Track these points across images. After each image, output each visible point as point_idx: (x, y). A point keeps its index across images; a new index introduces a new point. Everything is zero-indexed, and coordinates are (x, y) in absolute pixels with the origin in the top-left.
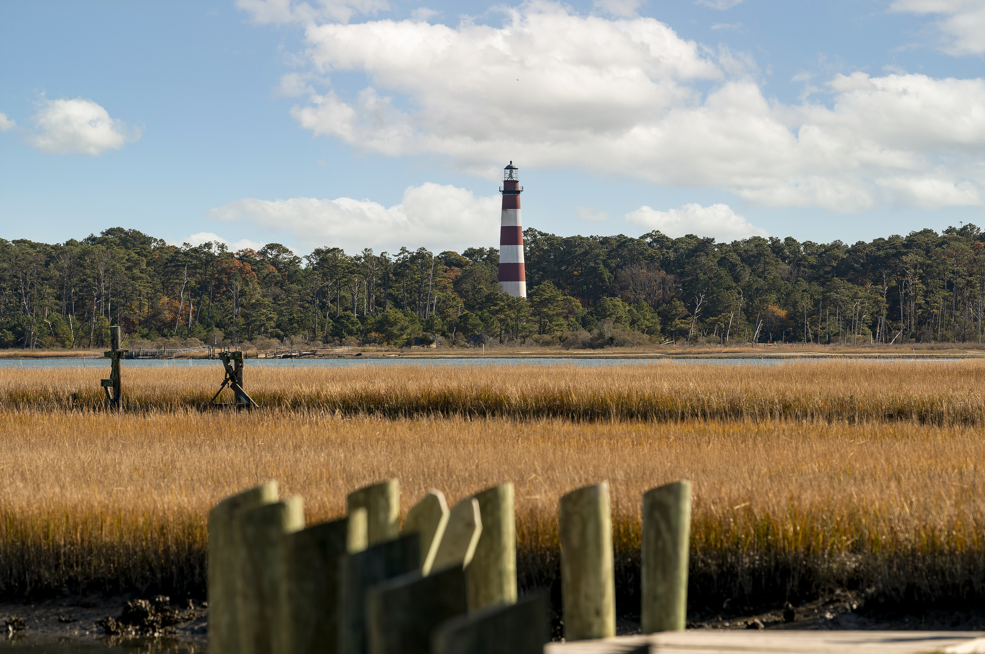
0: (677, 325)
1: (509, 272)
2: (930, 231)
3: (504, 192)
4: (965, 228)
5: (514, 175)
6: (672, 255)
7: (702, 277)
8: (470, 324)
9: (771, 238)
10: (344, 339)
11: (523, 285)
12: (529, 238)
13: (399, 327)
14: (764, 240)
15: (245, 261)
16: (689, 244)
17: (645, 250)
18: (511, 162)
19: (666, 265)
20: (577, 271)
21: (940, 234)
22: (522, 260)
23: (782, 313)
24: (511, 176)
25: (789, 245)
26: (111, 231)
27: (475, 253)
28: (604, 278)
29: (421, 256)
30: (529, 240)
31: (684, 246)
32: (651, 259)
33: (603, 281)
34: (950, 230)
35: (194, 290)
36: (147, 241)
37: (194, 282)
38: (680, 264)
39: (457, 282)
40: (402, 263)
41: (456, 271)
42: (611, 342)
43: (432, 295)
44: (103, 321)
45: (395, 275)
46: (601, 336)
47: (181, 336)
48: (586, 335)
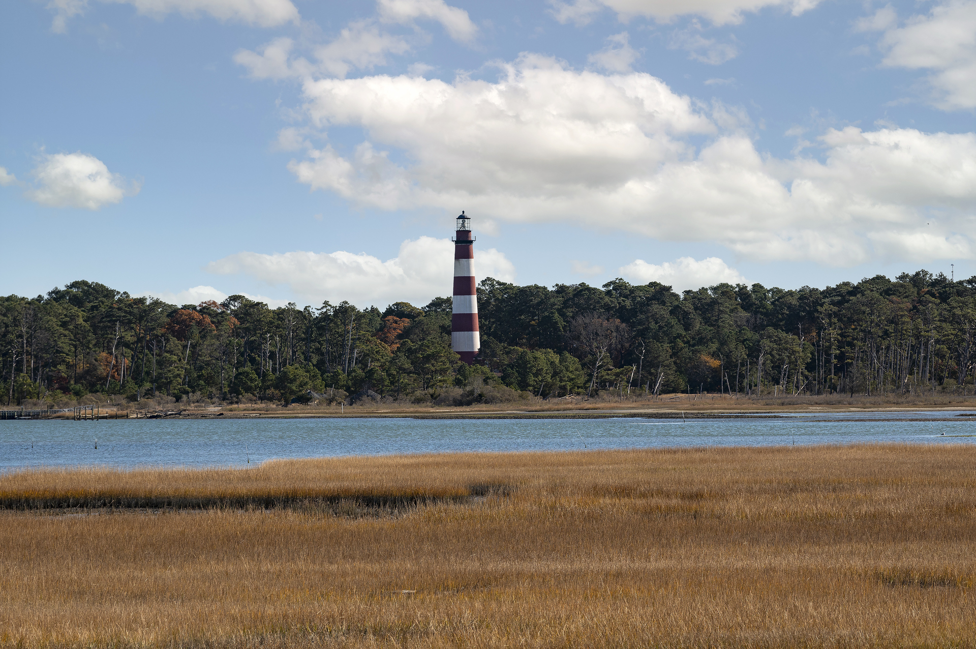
0: (602, 376)
1: (463, 322)
2: (883, 278)
3: (456, 242)
4: (918, 274)
5: (466, 225)
6: (628, 303)
7: (653, 325)
8: (375, 379)
9: (738, 285)
10: (240, 396)
11: (477, 334)
12: (487, 288)
13: (298, 383)
14: (731, 286)
15: (205, 313)
16: (647, 291)
17: (601, 298)
18: (463, 212)
19: (623, 314)
20: (534, 320)
21: (893, 280)
22: (475, 310)
23: (715, 363)
24: (463, 225)
25: (756, 292)
26: (75, 285)
27: (442, 302)
28: (559, 327)
29: (344, 311)
30: (487, 290)
31: (641, 294)
32: (608, 308)
33: (556, 329)
34: (903, 277)
35: (127, 345)
36: (110, 294)
37: (129, 337)
38: (634, 312)
39: (406, 333)
40: (325, 317)
41: (407, 322)
42: (480, 399)
43: (352, 349)
44: (24, 378)
45: (319, 328)
46: (471, 393)
47: (113, 392)
48: (458, 392)
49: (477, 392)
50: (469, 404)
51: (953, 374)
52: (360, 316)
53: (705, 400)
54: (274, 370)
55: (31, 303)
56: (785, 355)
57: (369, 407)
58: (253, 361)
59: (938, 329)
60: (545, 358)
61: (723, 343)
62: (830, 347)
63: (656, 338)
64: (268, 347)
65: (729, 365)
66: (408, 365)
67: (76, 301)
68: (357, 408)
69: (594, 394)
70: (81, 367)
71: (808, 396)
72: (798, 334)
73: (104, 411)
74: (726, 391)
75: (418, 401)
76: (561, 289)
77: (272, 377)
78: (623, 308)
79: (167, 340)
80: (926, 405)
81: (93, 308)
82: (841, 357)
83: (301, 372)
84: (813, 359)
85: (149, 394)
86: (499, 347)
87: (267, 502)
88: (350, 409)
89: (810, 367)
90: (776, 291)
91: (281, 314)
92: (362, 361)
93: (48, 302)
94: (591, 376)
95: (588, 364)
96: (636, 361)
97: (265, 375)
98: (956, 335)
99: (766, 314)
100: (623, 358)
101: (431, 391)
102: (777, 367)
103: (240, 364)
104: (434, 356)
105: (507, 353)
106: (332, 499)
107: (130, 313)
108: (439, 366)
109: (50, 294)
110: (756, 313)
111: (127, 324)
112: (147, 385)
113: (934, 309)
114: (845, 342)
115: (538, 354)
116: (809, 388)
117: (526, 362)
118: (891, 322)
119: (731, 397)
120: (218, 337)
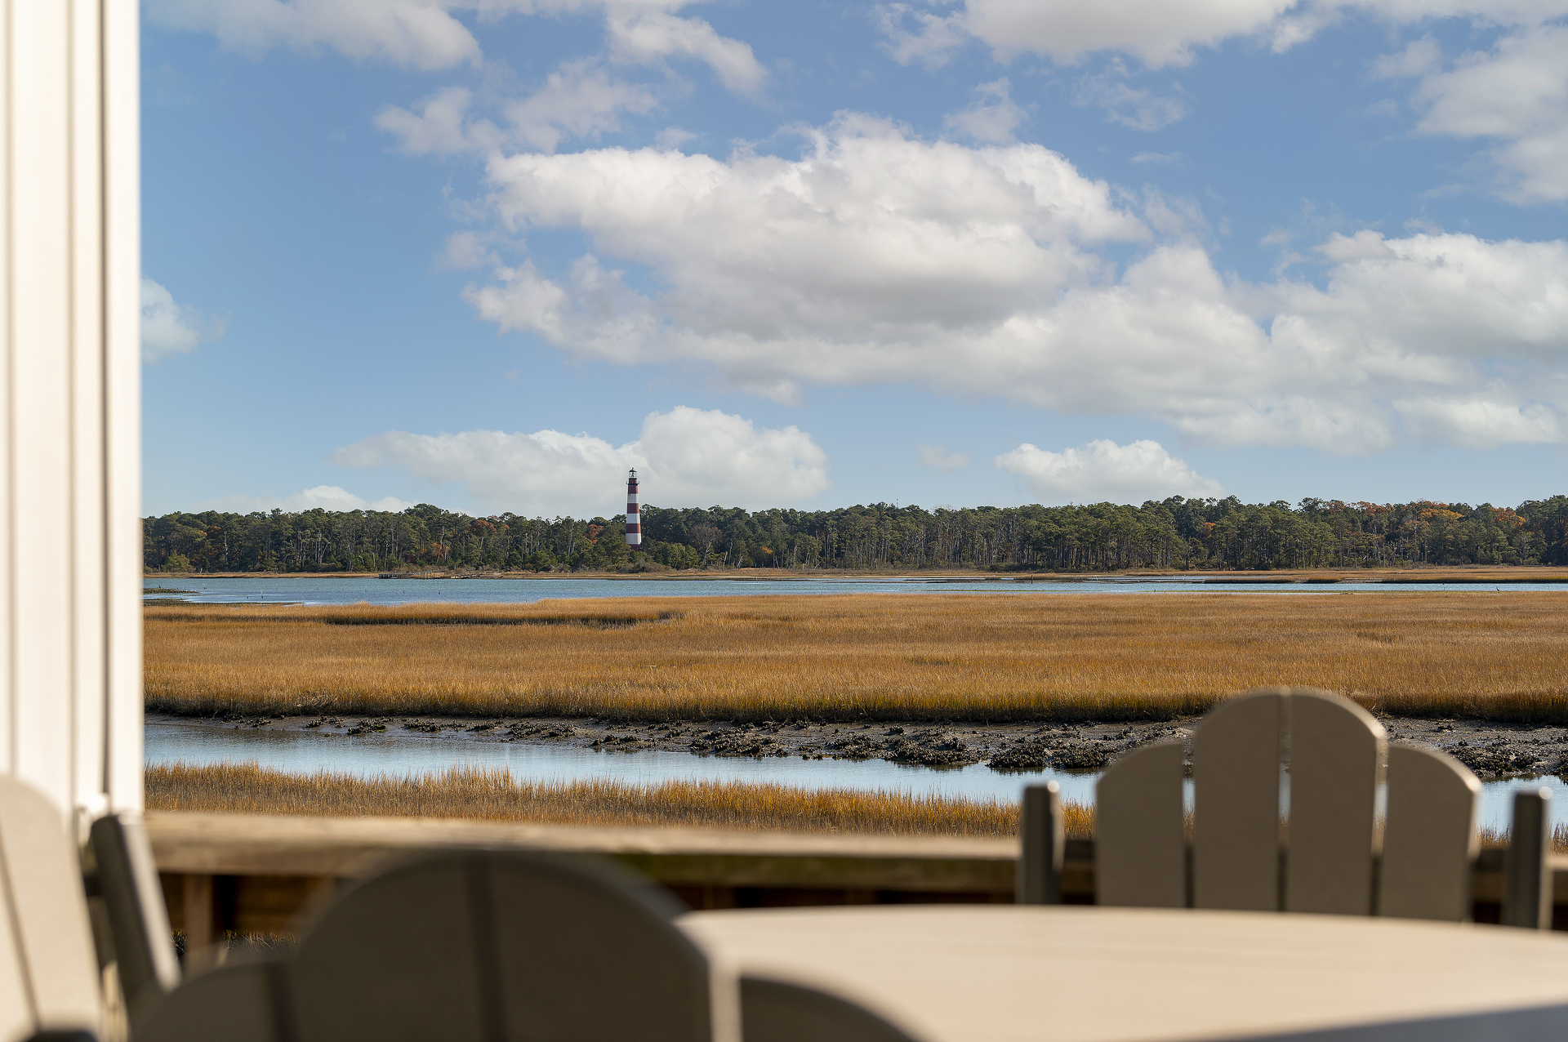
0: (709, 558)
1: (632, 528)
2: (861, 506)
4: (879, 504)
7: (735, 531)
11: (639, 535)
12: (646, 510)
13: (543, 560)
15: (491, 522)
19: (719, 525)
20: (671, 528)
21: (866, 508)
22: (639, 522)
23: (769, 551)
29: (568, 521)
32: (711, 521)
33: (683, 532)
34: (872, 505)
35: (448, 539)
36: (438, 511)
37: (450, 535)
38: (725, 523)
39: (601, 534)
40: (557, 525)
41: (601, 528)
42: (643, 570)
43: (572, 542)
44: (393, 556)
45: (554, 531)
46: (638, 566)
47: (440, 564)
48: (631, 565)
49: (642, 566)
50: (637, 572)
51: (899, 558)
52: (577, 524)
53: (765, 571)
54: (530, 553)
55: (396, 515)
56: (808, 547)
57: (582, 574)
58: (517, 548)
59: (891, 534)
60: (677, 548)
61: (774, 541)
62: (833, 543)
63: (737, 537)
64: (526, 541)
65: (778, 553)
66: (603, 551)
67: (420, 515)
68: (576, 574)
69: (705, 568)
70: (424, 551)
71: (820, 570)
72: (815, 536)
73: (438, 575)
74: (776, 567)
75: (609, 571)
76: (686, 511)
77: (528, 557)
78: (719, 521)
79: (471, 537)
80: (886, 575)
81: (429, 519)
82: (838, 549)
83: (544, 554)
84: (823, 550)
85: (461, 565)
86: (652, 542)
87: (550, 621)
88: (572, 575)
89: (822, 554)
90: (802, 513)
91: (533, 522)
92: (578, 549)
93: (404, 515)
94: (702, 558)
95: (701, 552)
96: (728, 550)
97: (525, 556)
98: (901, 537)
99: (797, 525)
100: (720, 548)
101: (616, 565)
102: (804, 554)
103: (510, 550)
104: (618, 546)
105: (656, 545)
106: (585, 620)
107: (450, 521)
108: (620, 552)
109: (406, 511)
110: (792, 524)
111: (449, 527)
112: (460, 561)
113: (889, 523)
114: (841, 540)
115: (674, 546)
116: (821, 565)
117: (667, 550)
118: (866, 529)
119: (779, 570)
120: (499, 535)
